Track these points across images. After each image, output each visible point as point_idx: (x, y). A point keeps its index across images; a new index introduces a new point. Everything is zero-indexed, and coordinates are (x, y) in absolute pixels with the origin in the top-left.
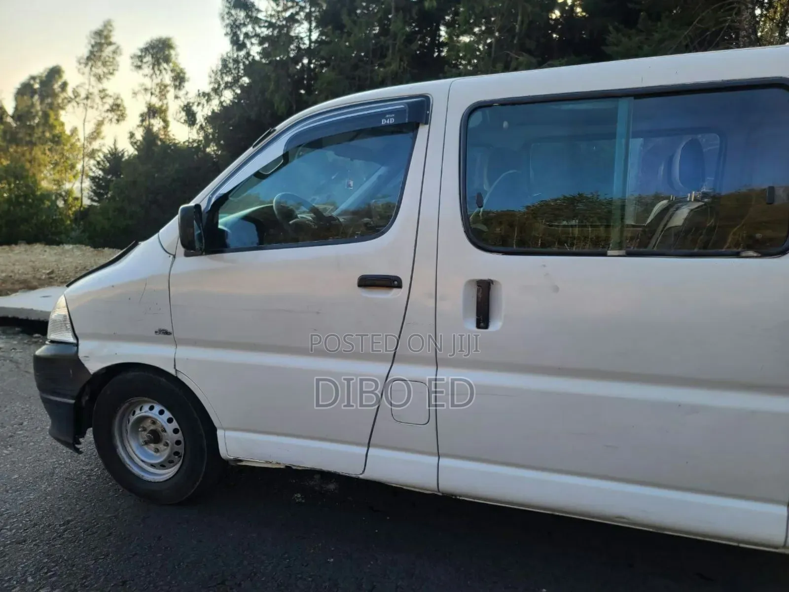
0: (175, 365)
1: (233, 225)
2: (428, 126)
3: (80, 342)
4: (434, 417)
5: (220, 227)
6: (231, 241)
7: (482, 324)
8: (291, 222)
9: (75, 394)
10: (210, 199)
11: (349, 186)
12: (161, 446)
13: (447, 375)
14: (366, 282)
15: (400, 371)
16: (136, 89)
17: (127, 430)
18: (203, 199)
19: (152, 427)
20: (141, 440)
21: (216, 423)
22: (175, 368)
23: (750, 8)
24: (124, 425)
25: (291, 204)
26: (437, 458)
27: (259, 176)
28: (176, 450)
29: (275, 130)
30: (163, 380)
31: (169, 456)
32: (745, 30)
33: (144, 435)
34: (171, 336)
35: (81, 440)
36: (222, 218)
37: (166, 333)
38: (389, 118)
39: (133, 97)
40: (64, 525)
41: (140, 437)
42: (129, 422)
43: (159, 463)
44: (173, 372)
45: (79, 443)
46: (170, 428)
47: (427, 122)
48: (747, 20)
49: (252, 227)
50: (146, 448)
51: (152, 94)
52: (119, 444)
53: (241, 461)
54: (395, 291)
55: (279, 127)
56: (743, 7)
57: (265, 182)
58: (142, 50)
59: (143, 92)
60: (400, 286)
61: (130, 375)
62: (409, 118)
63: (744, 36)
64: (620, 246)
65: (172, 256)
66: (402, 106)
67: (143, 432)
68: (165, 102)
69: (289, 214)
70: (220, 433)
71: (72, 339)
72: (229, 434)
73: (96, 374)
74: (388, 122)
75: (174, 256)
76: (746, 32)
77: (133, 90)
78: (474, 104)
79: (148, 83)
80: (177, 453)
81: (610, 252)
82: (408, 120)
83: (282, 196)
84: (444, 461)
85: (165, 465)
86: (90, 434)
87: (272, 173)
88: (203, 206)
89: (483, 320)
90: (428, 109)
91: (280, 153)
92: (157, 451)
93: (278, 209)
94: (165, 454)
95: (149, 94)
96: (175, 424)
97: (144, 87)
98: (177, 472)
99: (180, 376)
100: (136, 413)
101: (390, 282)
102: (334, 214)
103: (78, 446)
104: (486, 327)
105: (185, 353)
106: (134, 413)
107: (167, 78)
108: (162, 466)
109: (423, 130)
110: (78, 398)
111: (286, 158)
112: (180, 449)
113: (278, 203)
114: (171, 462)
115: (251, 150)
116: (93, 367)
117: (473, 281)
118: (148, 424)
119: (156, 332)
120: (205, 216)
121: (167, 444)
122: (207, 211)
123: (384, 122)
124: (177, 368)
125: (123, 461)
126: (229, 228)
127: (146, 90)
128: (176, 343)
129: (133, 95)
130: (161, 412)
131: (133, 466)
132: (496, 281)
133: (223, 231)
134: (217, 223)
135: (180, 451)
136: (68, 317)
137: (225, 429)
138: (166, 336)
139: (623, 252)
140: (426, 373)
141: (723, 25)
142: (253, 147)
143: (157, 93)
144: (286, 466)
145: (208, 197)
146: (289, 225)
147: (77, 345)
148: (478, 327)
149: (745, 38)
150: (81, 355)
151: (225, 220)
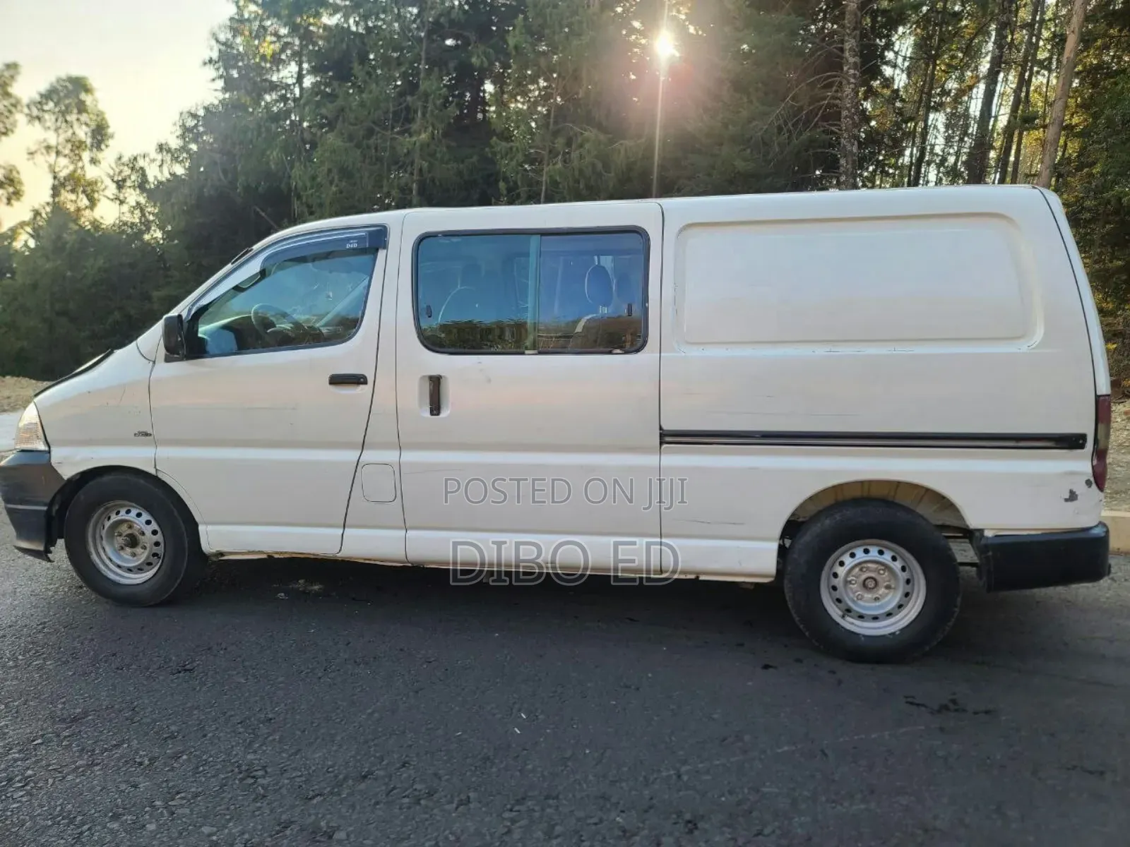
0: (155, 465)
1: (213, 334)
2: (386, 251)
3: (52, 449)
4: (399, 494)
5: (200, 335)
6: (210, 348)
7: (435, 412)
8: (268, 331)
9: (48, 500)
10: (190, 310)
11: (329, 297)
12: (138, 550)
13: (409, 456)
14: (337, 380)
15: (368, 456)
16: (33, 148)
17: (101, 537)
18: (182, 309)
19: (129, 532)
20: (117, 546)
21: (197, 519)
22: (155, 467)
23: (852, 83)
24: (98, 531)
25: (270, 315)
26: (404, 531)
27: (238, 289)
28: (154, 551)
29: (252, 250)
30: (142, 481)
31: (148, 557)
32: (847, 109)
33: (120, 541)
34: (152, 437)
35: (52, 549)
36: (201, 327)
37: (147, 434)
38: (353, 243)
39: (28, 159)
40: (41, 624)
41: (115, 541)
42: (103, 528)
43: (134, 567)
44: (153, 471)
45: (51, 552)
46: (148, 530)
47: (385, 247)
48: (849, 97)
49: (230, 336)
50: (122, 553)
51: (58, 153)
52: (92, 550)
53: (222, 554)
54: (362, 386)
55: (256, 247)
56: (844, 82)
57: (242, 295)
58: (42, 96)
59: (44, 151)
60: (365, 383)
61: (106, 478)
62: (369, 243)
63: (846, 117)
64: (534, 346)
65: (151, 363)
66: (364, 234)
67: (118, 538)
68: (80, 164)
69: (267, 324)
70: (201, 528)
71: (43, 446)
72: (210, 528)
73: (70, 480)
74: (352, 246)
75: (154, 362)
76: (849, 112)
77: (28, 149)
78: (423, 234)
79: (52, 139)
80: (155, 555)
81: (527, 352)
82: (369, 245)
83: (261, 307)
84: (410, 533)
85: (142, 567)
86: (61, 543)
87: (249, 287)
88: (184, 315)
89: (436, 408)
90: (386, 236)
91: (257, 269)
92: (134, 555)
93: (256, 321)
94: (143, 555)
95: (53, 155)
96: (154, 526)
97: (45, 144)
98: (155, 574)
99: (160, 475)
100: (112, 518)
101: (358, 380)
102: (317, 325)
103: (49, 555)
104: (438, 414)
105: (165, 452)
106: (109, 518)
107: (83, 133)
108: (140, 569)
109: (381, 254)
110: (50, 505)
111: (263, 274)
112: (160, 550)
113: (256, 313)
114: (150, 564)
115: (229, 267)
116: (67, 472)
117: (424, 376)
118: (124, 529)
119: (135, 434)
120: (185, 325)
121: (144, 548)
122: (187, 320)
123: (348, 246)
124: (158, 468)
125: (97, 567)
126: (209, 337)
127: (48, 148)
128: (156, 444)
129: (30, 156)
130: (139, 515)
131: (109, 572)
132: (444, 376)
133: (202, 339)
134: (197, 331)
135: (159, 552)
136: (39, 424)
137: (207, 524)
138: (148, 438)
139: (536, 352)
140: (391, 456)
141: (822, 103)
142: (232, 264)
143: (67, 151)
144: (269, 556)
145: (188, 308)
146: (267, 333)
147: (49, 452)
148: (432, 414)
149: (848, 119)
150: (54, 461)
151: (204, 330)
